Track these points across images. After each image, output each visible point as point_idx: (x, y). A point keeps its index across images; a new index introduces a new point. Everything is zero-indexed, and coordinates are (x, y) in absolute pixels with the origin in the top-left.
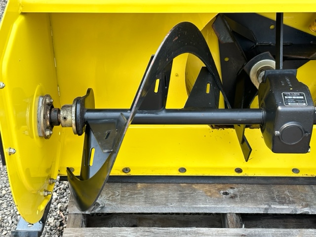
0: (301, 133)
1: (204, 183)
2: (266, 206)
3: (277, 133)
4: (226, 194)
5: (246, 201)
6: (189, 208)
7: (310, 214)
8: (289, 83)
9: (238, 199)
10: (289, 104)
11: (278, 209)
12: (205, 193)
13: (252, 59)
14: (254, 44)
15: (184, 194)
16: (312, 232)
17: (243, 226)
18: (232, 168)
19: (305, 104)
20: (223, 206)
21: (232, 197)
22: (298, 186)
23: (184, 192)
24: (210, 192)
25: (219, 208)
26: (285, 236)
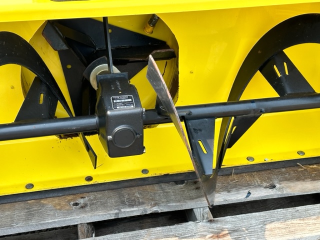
0: (133, 135)
1: (54, 197)
2: (116, 211)
3: (110, 137)
4: (76, 204)
5: (97, 209)
6: (37, 225)
7: (160, 212)
8: (119, 86)
9: (88, 209)
10: (118, 107)
11: (128, 212)
12: (55, 207)
13: (90, 65)
14: (94, 50)
15: (31, 211)
16: (159, 230)
17: (94, 235)
18: (82, 177)
19: (132, 106)
20: (72, 218)
21: (82, 207)
22: (148, 186)
23: (32, 210)
24: (60, 205)
25: (68, 220)
26: (133, 238)
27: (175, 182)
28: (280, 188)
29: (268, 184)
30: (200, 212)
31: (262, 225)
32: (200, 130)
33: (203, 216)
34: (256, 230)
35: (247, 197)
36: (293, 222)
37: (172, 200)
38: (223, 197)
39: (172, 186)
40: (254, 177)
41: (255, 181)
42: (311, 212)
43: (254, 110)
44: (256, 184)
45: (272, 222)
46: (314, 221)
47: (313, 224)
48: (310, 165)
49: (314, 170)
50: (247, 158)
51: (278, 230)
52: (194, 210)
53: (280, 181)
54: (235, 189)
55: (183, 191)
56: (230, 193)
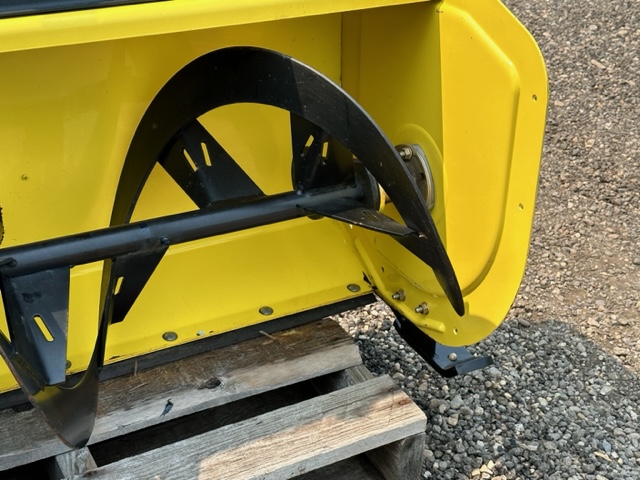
27: (13, 407)
28: (228, 385)
29: (205, 381)
30: (71, 460)
31: (192, 464)
32: (38, 295)
33: (77, 468)
34: (180, 475)
35: (166, 412)
36: (252, 446)
37: (7, 446)
38: (117, 422)
39: (8, 417)
40: (178, 371)
41: (181, 378)
42: (285, 421)
43: (148, 241)
44: (183, 383)
45: (212, 453)
46: (290, 437)
47: (288, 443)
48: (284, 331)
49: (292, 339)
50: (163, 336)
51: (223, 467)
52: (57, 458)
53: (230, 370)
54: (140, 401)
55: (31, 423)
56: (131, 412)
